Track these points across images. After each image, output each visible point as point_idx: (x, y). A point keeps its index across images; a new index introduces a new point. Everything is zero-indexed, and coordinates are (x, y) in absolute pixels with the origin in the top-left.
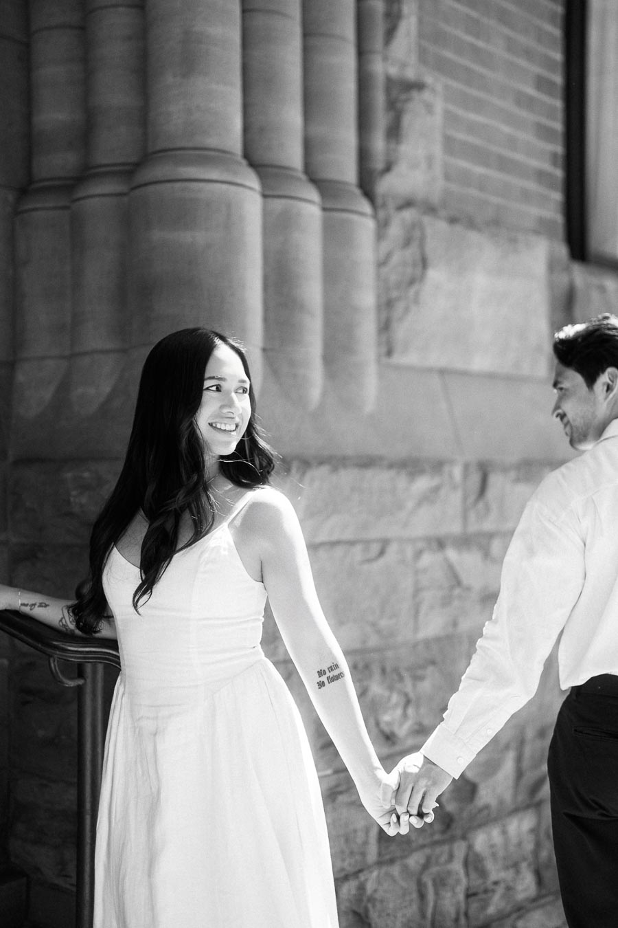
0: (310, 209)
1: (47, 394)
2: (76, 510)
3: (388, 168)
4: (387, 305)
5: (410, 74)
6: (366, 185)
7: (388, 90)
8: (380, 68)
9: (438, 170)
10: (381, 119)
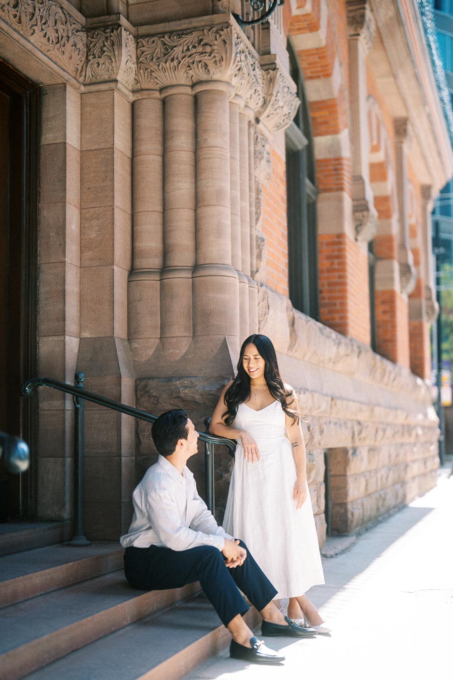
0: (247, 287)
1: (151, 352)
2: (182, 395)
3: (257, 271)
5: (260, 235)
7: (257, 241)
8: (255, 233)
9: (266, 271)
10: (256, 252)
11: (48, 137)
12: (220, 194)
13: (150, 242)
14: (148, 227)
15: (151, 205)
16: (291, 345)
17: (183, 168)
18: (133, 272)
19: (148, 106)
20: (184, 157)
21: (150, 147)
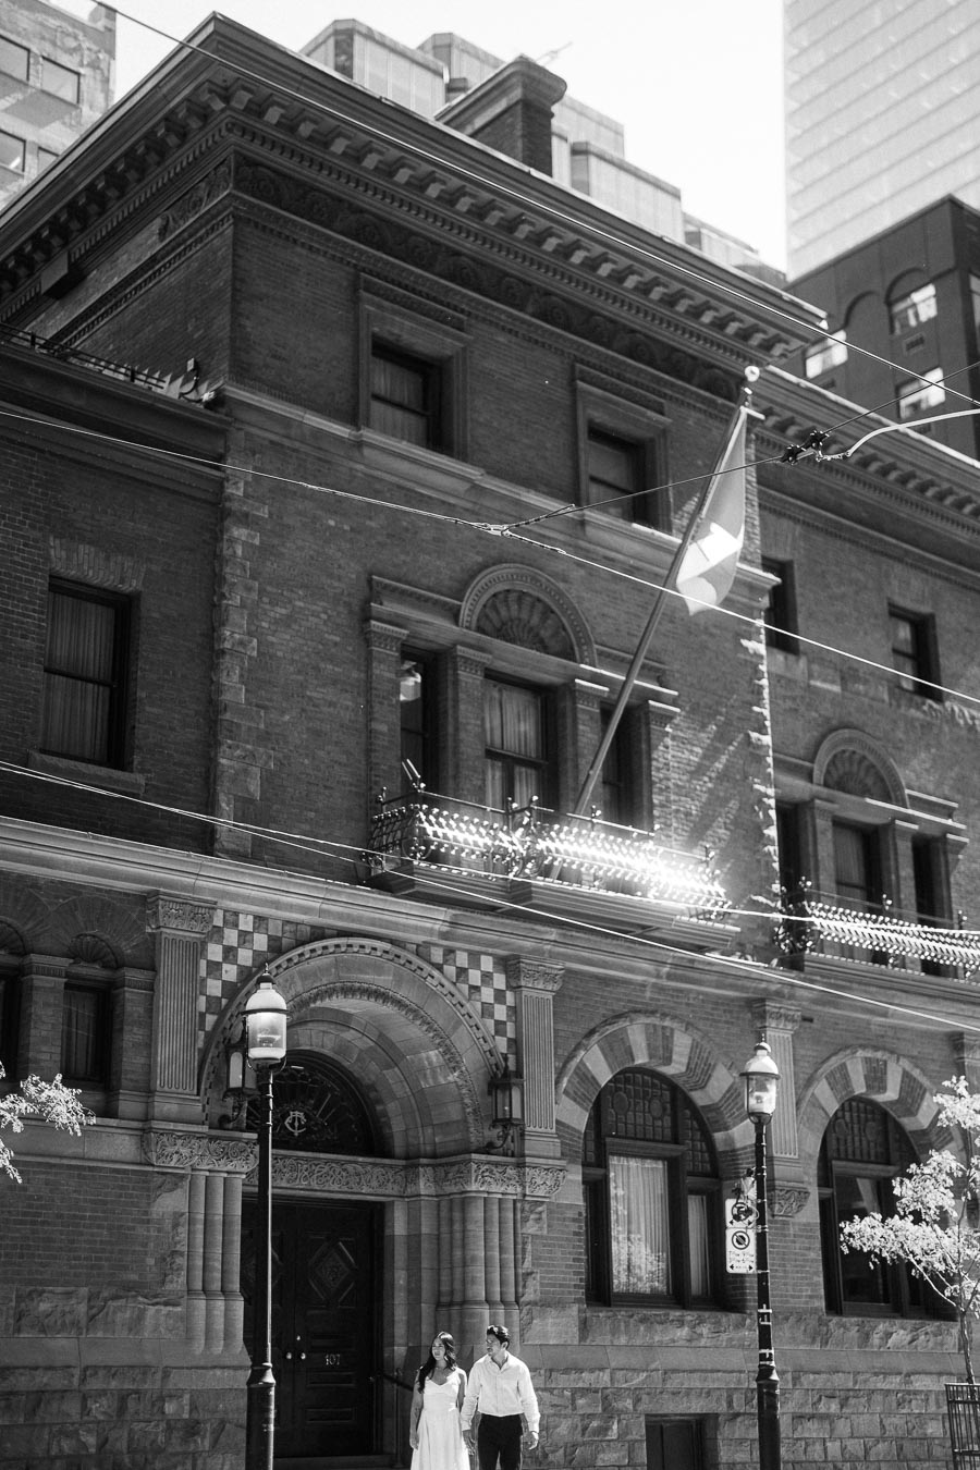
0: (501, 1311)
3: (523, 1296)
4: (522, 1330)
5: (529, 1270)
6: (517, 1302)
8: (520, 1271)
9: (538, 1293)
10: (521, 1284)
13: (445, 1288)
14: (445, 1278)
15: (445, 1265)
16: (583, 1338)
17: (458, 1242)
18: (438, 1305)
19: (444, 1204)
20: (458, 1236)
21: (444, 1229)
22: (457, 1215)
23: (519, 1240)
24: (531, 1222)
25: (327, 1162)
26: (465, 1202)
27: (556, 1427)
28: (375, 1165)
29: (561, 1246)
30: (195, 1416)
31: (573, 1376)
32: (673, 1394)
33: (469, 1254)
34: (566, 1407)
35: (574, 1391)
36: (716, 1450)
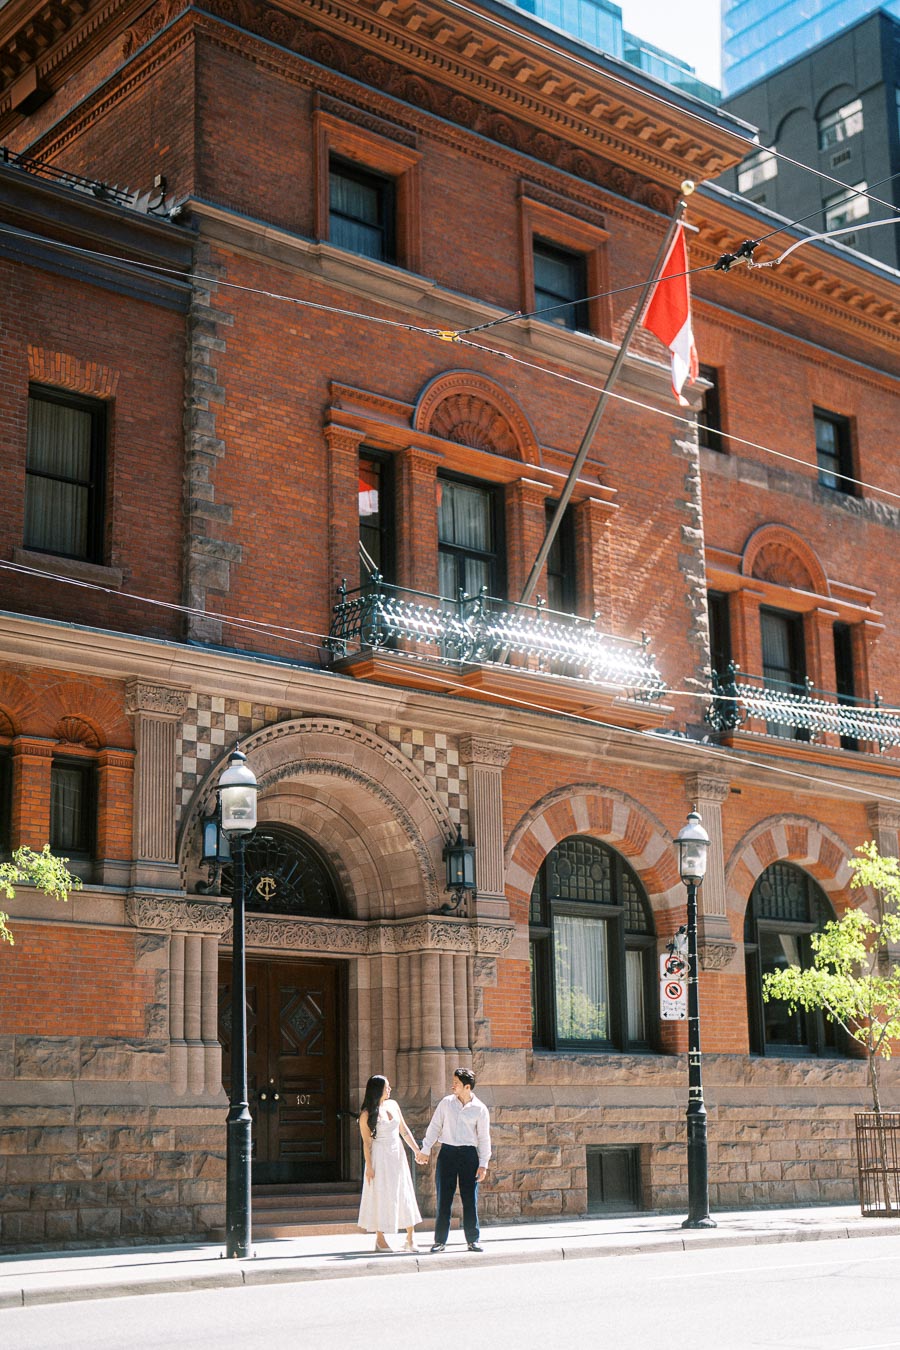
0: (456, 1055)
3: (475, 1042)
6: (470, 1048)
7: (475, 1025)
9: (490, 1039)
11: (352, 986)
12: (430, 1009)
13: (404, 1035)
14: (404, 1025)
15: (404, 1015)
16: (530, 1079)
17: (416, 995)
18: (399, 1050)
19: (403, 961)
20: (416, 989)
21: (404, 983)
22: (415, 971)
23: (472, 992)
24: (482, 977)
25: (296, 923)
26: (422, 958)
27: (505, 1157)
28: (340, 925)
29: (510, 998)
30: (180, 1148)
31: (521, 1112)
32: (612, 1127)
33: (427, 1005)
34: (515, 1140)
35: (522, 1126)
36: (649, 1175)
